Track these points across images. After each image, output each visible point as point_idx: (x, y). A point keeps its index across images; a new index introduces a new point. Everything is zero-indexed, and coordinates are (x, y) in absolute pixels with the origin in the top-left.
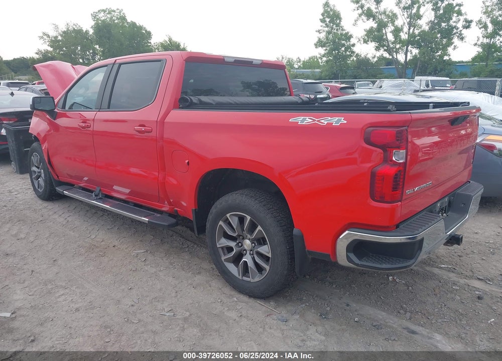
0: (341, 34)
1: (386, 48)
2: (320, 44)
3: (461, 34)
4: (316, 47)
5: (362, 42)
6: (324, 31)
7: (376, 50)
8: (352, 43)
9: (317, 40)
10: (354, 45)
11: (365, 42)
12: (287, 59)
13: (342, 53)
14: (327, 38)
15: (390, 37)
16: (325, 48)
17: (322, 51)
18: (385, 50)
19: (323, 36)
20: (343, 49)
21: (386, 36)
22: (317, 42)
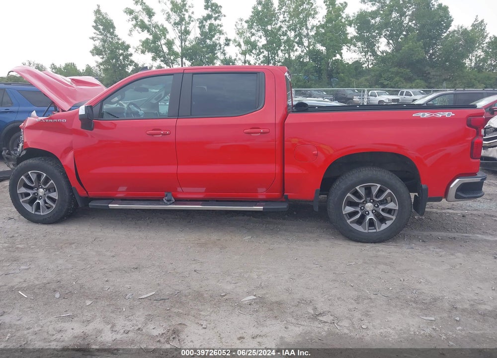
0: (117, 43)
1: (162, 59)
2: (97, 51)
3: (224, 50)
4: (93, 55)
5: (140, 52)
6: (98, 39)
7: (153, 60)
8: (129, 53)
9: (92, 47)
10: (131, 55)
11: (143, 52)
12: (35, 65)
13: (121, 62)
14: (103, 46)
15: (165, 49)
16: (101, 56)
17: (99, 59)
18: (162, 61)
19: (98, 43)
20: (121, 58)
21: (162, 47)
22: (93, 50)
